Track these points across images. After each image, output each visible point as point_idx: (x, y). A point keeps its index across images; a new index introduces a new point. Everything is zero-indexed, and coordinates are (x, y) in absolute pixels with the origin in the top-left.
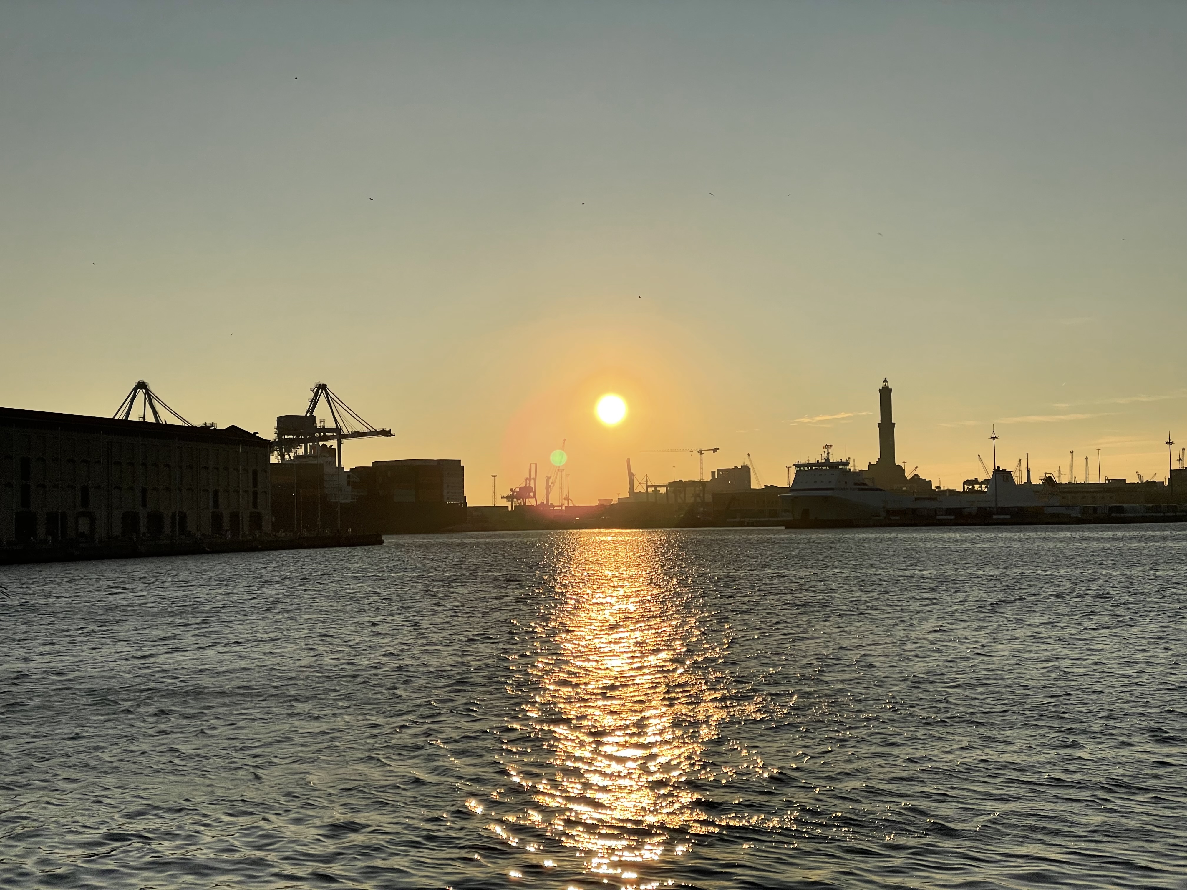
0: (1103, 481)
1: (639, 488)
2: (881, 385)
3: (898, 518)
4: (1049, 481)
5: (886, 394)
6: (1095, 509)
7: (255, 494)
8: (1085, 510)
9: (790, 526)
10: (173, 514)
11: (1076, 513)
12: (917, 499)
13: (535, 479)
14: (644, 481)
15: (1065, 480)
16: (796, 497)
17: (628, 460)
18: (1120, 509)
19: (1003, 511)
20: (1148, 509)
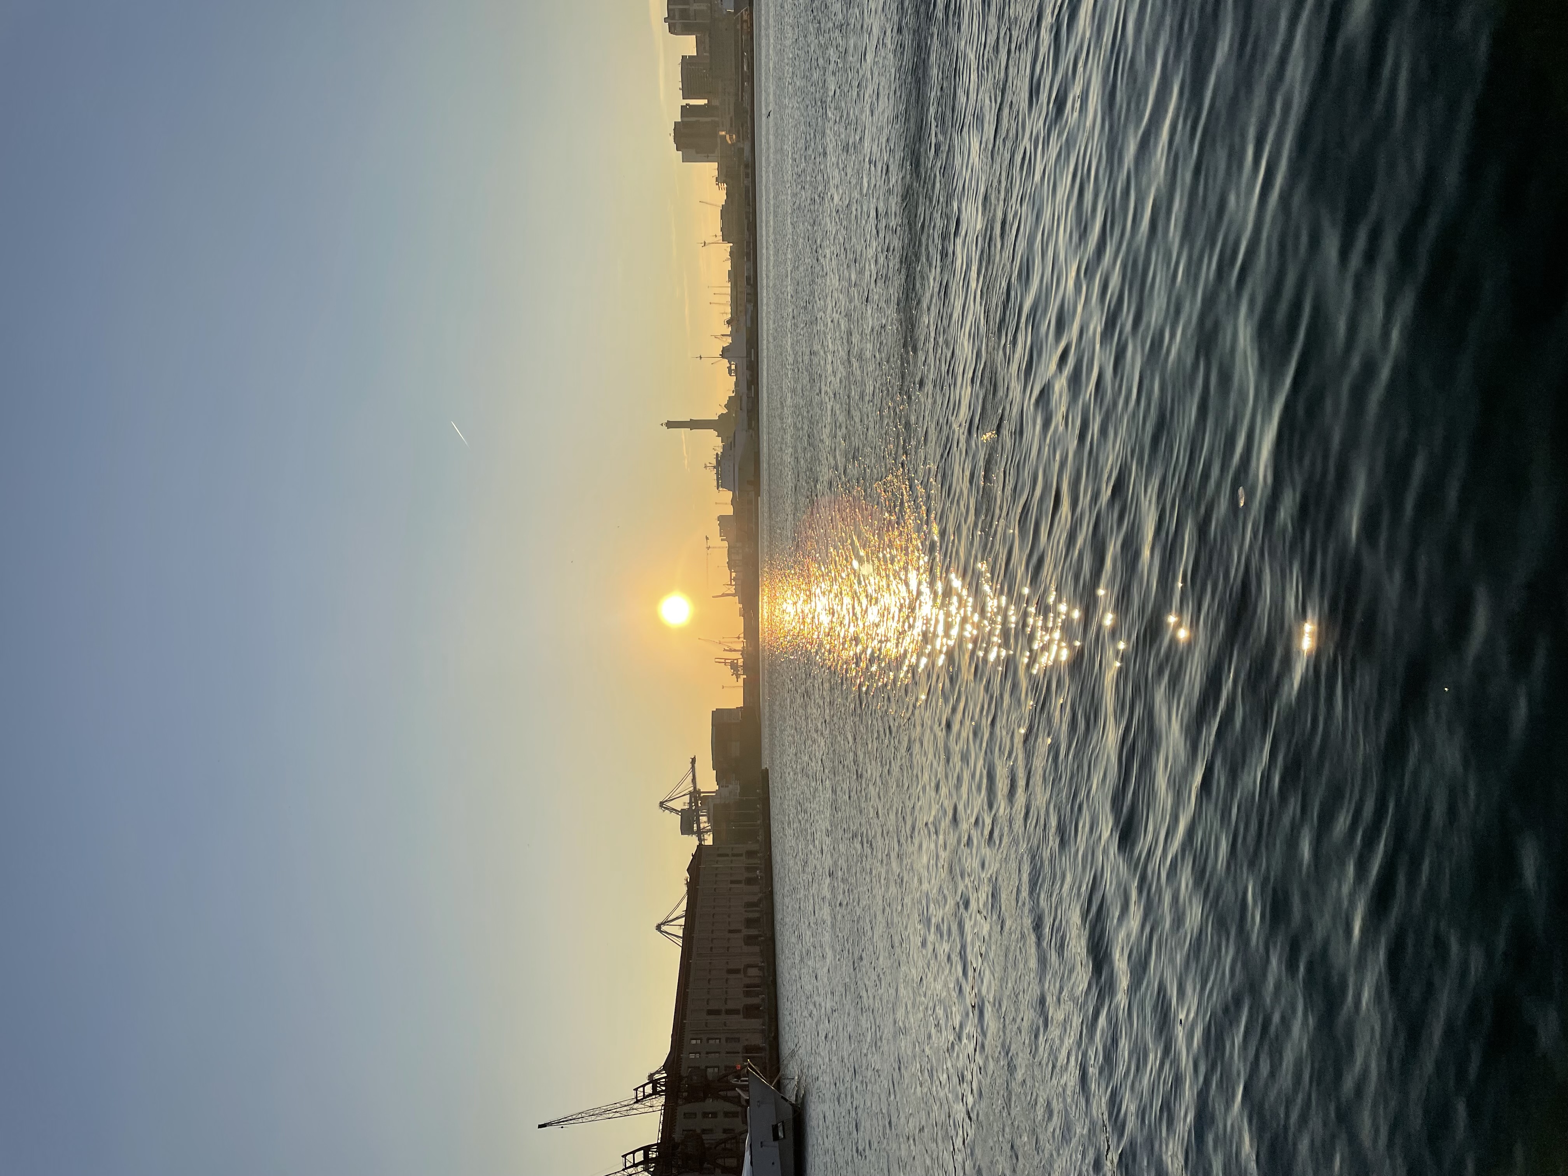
0: (729, 285)
1: (732, 590)
2: (665, 427)
3: (753, 422)
4: (729, 322)
5: (670, 425)
6: (747, 294)
7: (734, 855)
8: (749, 301)
9: (758, 494)
10: (746, 911)
11: (750, 307)
12: (741, 409)
13: (725, 659)
14: (728, 587)
15: (729, 309)
16: (739, 489)
17: (713, 597)
18: (748, 279)
19: (749, 354)
20: (748, 259)
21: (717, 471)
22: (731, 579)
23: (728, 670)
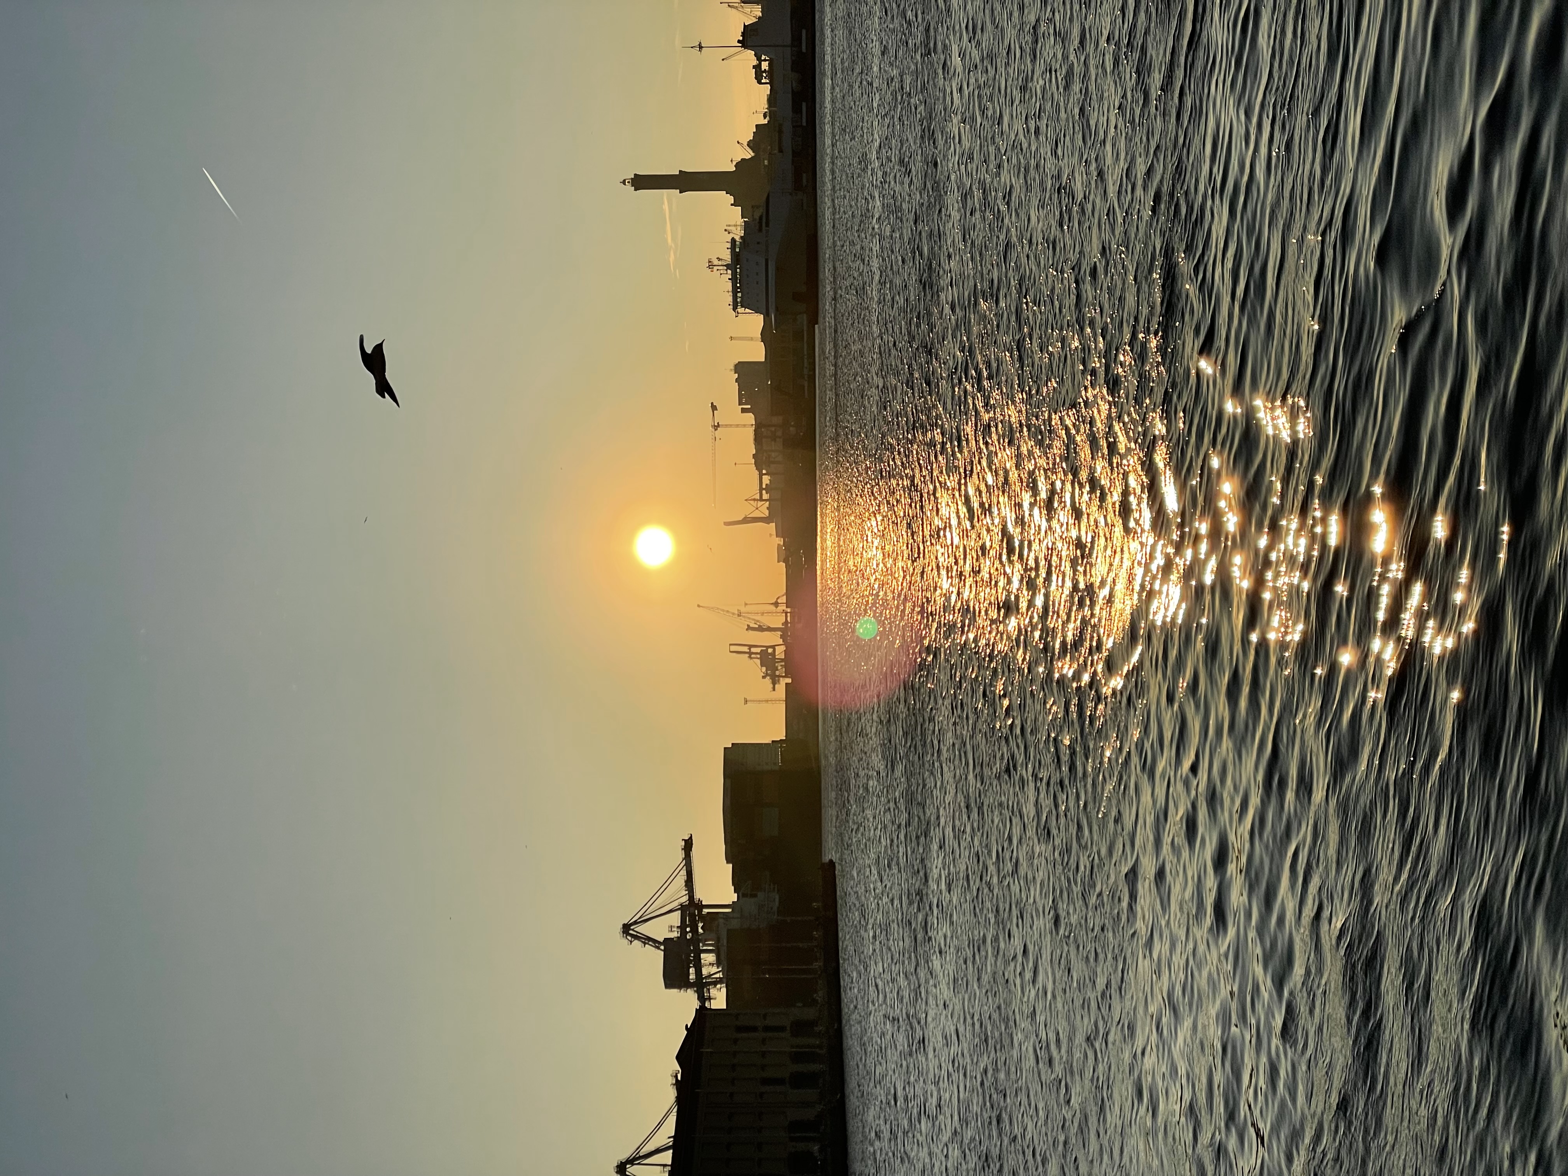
1: (763, 510)
5: (641, 182)
7: (766, 1029)
9: (814, 319)
10: (791, 1138)
13: (750, 646)
14: (754, 503)
16: (777, 309)
17: (727, 524)
19: (796, 39)
21: (734, 274)
22: (761, 489)
23: (755, 667)
